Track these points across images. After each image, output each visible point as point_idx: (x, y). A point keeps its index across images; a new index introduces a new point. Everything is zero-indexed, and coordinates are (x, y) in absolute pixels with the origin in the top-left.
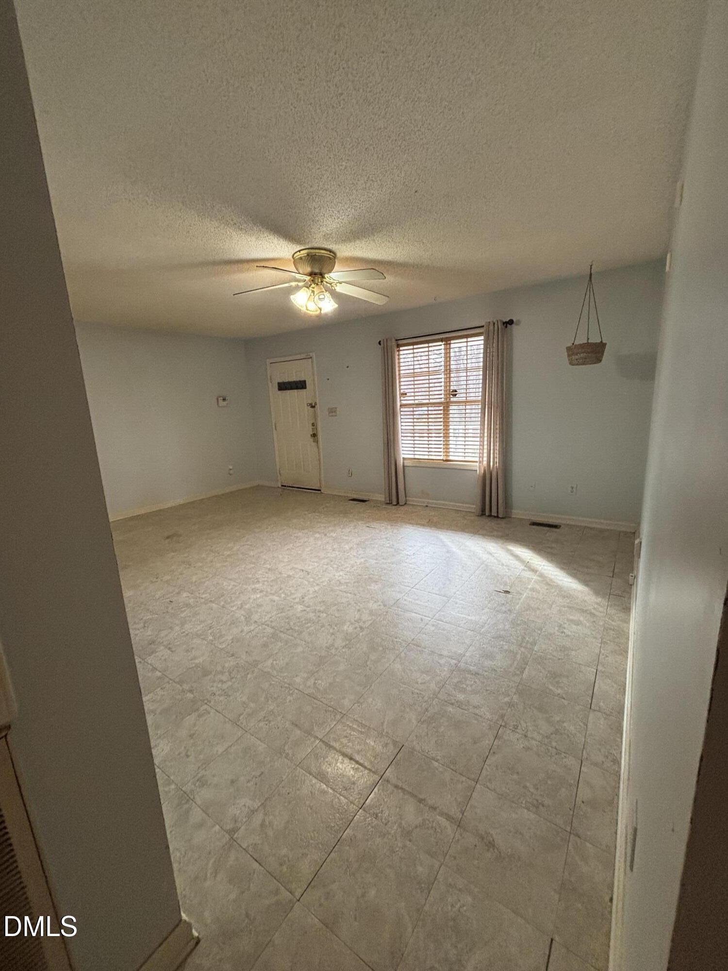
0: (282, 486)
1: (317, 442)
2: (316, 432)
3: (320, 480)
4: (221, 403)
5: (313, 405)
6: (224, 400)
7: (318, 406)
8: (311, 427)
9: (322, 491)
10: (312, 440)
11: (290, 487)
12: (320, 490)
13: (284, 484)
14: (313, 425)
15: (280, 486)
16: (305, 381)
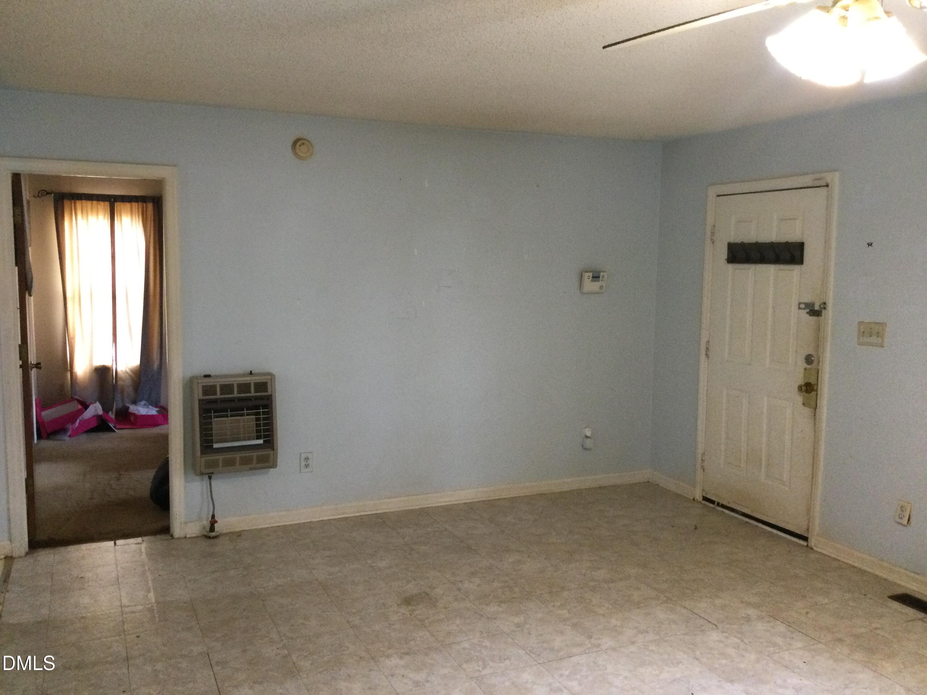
0: (705, 499)
1: (815, 407)
2: (812, 381)
3: (809, 511)
4: (590, 286)
5: (817, 308)
6: (596, 278)
7: (829, 313)
8: (802, 364)
9: (812, 542)
10: (799, 399)
11: (723, 506)
12: (805, 539)
13: (708, 496)
14: (809, 359)
15: (699, 497)
16: (801, 246)
